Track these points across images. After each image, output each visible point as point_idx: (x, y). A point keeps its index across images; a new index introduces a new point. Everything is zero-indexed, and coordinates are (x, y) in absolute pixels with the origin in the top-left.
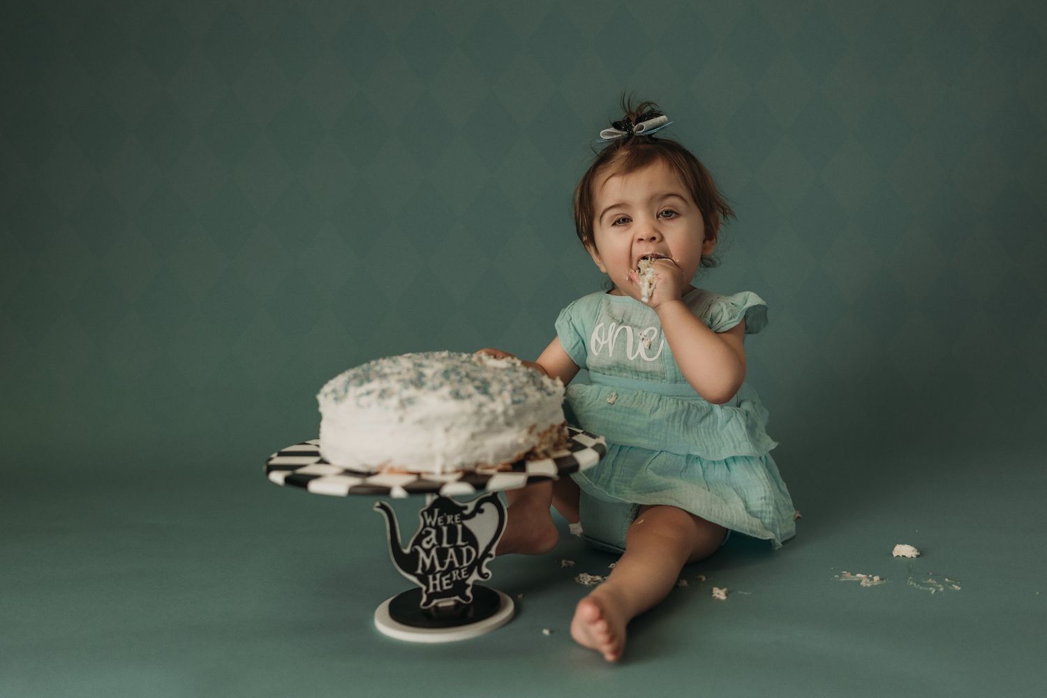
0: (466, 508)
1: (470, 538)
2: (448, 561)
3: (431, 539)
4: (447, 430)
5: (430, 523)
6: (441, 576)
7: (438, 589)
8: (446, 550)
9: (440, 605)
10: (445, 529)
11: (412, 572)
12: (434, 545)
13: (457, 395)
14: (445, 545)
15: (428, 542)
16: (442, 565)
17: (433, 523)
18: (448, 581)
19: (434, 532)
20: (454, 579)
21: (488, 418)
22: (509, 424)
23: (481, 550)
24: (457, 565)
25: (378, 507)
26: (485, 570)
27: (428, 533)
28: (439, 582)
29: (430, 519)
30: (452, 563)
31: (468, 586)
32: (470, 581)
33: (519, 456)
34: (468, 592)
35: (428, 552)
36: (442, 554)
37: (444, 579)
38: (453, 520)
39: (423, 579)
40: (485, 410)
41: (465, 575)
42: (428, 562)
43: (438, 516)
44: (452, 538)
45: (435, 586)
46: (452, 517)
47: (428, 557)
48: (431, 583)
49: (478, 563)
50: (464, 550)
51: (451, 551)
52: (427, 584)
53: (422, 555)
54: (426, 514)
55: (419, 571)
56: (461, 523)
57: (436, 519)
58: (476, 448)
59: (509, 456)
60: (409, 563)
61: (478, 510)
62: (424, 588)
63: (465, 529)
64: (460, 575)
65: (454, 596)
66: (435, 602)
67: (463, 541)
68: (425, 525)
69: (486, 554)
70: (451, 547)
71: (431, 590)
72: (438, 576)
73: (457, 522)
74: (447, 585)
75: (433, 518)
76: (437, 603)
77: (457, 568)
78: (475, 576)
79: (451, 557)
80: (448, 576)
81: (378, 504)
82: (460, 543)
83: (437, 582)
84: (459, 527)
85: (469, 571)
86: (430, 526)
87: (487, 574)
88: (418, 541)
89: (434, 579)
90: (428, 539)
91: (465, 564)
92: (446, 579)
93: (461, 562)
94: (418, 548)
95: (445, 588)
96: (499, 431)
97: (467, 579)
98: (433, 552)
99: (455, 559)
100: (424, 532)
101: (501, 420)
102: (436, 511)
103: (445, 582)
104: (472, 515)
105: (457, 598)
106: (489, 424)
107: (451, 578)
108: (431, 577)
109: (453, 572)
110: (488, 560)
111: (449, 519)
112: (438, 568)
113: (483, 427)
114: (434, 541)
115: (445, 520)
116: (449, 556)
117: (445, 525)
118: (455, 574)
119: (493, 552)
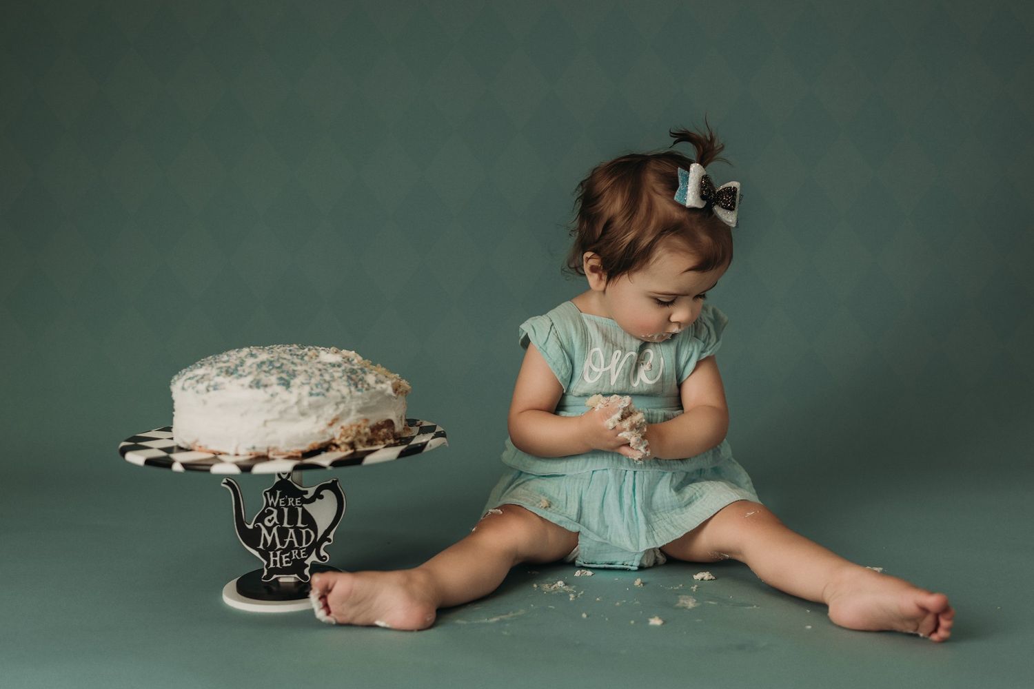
0: (306, 493)
1: (309, 521)
2: (288, 540)
3: (273, 518)
4: (242, 415)
5: (272, 503)
6: (281, 554)
7: (278, 565)
8: (286, 530)
9: (281, 580)
10: (286, 510)
11: (255, 547)
12: (275, 524)
13: (257, 384)
14: (285, 525)
15: (270, 521)
16: (282, 543)
17: (275, 504)
18: (288, 559)
19: (275, 512)
20: (294, 558)
21: (281, 407)
22: (303, 414)
23: (320, 534)
24: (296, 545)
25: (224, 483)
26: (323, 553)
27: (271, 512)
28: (279, 559)
29: (272, 500)
30: (291, 543)
31: (307, 566)
32: (308, 562)
33: (312, 445)
34: (306, 572)
35: (269, 530)
36: (283, 533)
37: (284, 556)
38: (294, 502)
39: (265, 554)
40: (277, 399)
41: (304, 555)
42: (269, 539)
43: (280, 498)
44: (293, 520)
45: (275, 562)
46: (293, 499)
47: (270, 535)
48: (272, 559)
49: (316, 545)
50: (304, 531)
51: (291, 531)
52: (268, 560)
53: (264, 531)
54: (268, 494)
55: (261, 547)
56: (301, 506)
57: (277, 500)
58: (267, 434)
59: (302, 444)
60: (252, 537)
61: (318, 495)
62: (265, 563)
63: (305, 512)
64: (299, 554)
65: (294, 574)
66: (275, 576)
67: (302, 523)
68: (267, 505)
69: (325, 537)
70: (290, 528)
71: (272, 566)
72: (278, 553)
73: (297, 505)
74: (287, 562)
75: (275, 500)
76: (277, 579)
77: (297, 548)
78: (313, 558)
79: (291, 537)
80: (288, 555)
81: (225, 481)
82: (299, 524)
83: (278, 559)
84: (300, 510)
85: (308, 553)
86: (272, 506)
87: (325, 556)
88: (261, 519)
89: (275, 555)
90: (270, 517)
91: (304, 545)
92: (286, 557)
93: (300, 543)
94: (260, 524)
95: (285, 565)
96: (294, 420)
97: (306, 559)
98: (275, 530)
99: (295, 540)
100: (266, 512)
101: (295, 410)
102: (278, 492)
103: (284, 560)
104: (312, 500)
105: (296, 576)
106: (283, 413)
107: (290, 556)
108: (271, 553)
109: (293, 551)
110: (326, 543)
111: (291, 501)
112: (279, 546)
113: (276, 415)
114: (275, 520)
115: (286, 502)
116: (289, 536)
117: (285, 507)
118: (294, 553)
119: (331, 536)
